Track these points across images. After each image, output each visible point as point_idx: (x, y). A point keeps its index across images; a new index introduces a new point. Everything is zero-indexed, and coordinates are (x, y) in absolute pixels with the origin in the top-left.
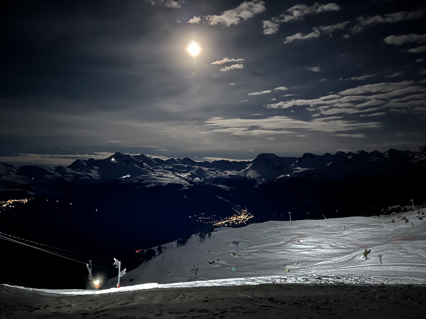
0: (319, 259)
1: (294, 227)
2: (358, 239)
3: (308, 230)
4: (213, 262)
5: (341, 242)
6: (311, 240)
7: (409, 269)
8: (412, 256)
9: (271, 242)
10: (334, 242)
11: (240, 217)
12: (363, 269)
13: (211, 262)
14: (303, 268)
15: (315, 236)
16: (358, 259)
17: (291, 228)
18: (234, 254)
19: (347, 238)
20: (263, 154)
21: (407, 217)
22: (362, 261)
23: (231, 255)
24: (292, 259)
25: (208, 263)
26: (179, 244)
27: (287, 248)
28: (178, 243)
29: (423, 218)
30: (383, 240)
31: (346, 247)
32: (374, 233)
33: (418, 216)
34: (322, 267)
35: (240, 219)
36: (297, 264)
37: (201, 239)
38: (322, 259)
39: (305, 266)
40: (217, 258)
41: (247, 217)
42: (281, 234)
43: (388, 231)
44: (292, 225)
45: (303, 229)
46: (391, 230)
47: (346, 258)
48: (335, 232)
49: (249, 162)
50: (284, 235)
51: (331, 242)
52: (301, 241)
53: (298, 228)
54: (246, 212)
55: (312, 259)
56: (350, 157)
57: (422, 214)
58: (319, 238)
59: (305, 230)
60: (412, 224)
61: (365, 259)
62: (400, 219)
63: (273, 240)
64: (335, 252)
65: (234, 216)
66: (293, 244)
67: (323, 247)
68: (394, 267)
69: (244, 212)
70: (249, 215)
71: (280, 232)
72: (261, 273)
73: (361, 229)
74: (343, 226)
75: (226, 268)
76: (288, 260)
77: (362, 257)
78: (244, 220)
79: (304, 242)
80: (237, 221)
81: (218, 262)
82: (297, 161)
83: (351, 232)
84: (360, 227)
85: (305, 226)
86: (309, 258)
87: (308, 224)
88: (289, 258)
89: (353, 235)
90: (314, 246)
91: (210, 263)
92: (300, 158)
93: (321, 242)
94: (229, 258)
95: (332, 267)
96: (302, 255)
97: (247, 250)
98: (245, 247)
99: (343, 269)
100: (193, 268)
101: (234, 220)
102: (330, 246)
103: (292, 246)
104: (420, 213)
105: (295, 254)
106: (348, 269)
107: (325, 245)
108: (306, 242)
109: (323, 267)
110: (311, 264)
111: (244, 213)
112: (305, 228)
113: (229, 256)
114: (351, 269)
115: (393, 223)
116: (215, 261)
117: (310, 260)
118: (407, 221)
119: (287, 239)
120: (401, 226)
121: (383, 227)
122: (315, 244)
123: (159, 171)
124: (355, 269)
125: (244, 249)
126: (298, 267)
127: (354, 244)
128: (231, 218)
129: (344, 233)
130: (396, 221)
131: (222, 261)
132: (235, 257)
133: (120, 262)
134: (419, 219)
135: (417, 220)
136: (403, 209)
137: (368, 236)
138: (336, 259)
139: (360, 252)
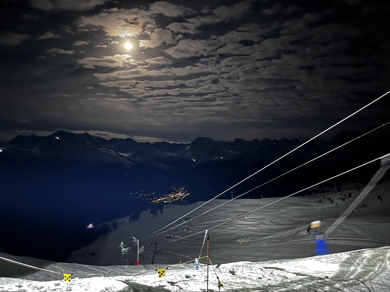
0: (264, 234)
1: (237, 205)
2: (293, 216)
3: (250, 208)
4: (170, 237)
5: (280, 219)
6: (254, 217)
7: (347, 243)
8: (348, 232)
9: (218, 218)
10: (274, 219)
11: (177, 194)
12: (308, 242)
13: (168, 236)
14: (253, 242)
15: (257, 213)
16: (302, 234)
17: (235, 206)
18: (188, 230)
19: (284, 215)
20: (200, 137)
21: (332, 198)
22: (306, 235)
23: (185, 230)
24: (240, 233)
25: (165, 238)
26: (131, 220)
27: (235, 224)
28: (130, 218)
29: (345, 199)
30: (314, 217)
31: (284, 223)
32: (306, 211)
33: (341, 198)
34: (270, 241)
35: (177, 196)
36: (247, 238)
37: (153, 216)
38: (267, 234)
39: (254, 239)
40: (173, 233)
41: (184, 195)
42: (227, 212)
43: (317, 210)
44: (235, 204)
45: (246, 207)
46: (320, 208)
47: (290, 233)
48: (274, 210)
49: (187, 145)
50: (229, 212)
51: (271, 219)
52: (246, 218)
53: (241, 206)
54: (183, 189)
55: (258, 234)
56: (275, 144)
57: (344, 196)
58: (260, 215)
59: (248, 208)
60: (337, 204)
61: (308, 234)
62: (326, 199)
63: (220, 217)
64: (276, 227)
65: (172, 194)
66: (239, 220)
67: (265, 223)
68: (334, 241)
69: (181, 189)
70: (186, 193)
71: (226, 209)
72: (216, 246)
73: (295, 207)
74: (279, 205)
75: (183, 242)
76: (238, 235)
77: (305, 233)
78: (181, 197)
79: (248, 219)
80: (175, 198)
81: (174, 236)
82: (230, 145)
83: (287, 211)
84: (294, 206)
85: (247, 204)
86: (255, 233)
87: (249, 203)
88: (238, 233)
89: (288, 213)
90: (258, 222)
91: (167, 238)
92: (232, 142)
93: (262, 219)
94: (184, 233)
95: (279, 241)
96: (248, 230)
97: (199, 225)
98: (197, 223)
99: (291, 243)
100: (152, 242)
101: (172, 197)
102: (271, 222)
103: (239, 222)
104: (343, 194)
105: (242, 230)
106: (295, 243)
107: (266, 221)
108: (250, 218)
109: (272, 241)
110: (259, 238)
111: (181, 191)
112: (247, 206)
113: (184, 231)
114: (298, 242)
115: (320, 203)
116: (171, 236)
117: (256, 234)
118: (332, 202)
119: (233, 216)
120: (327, 206)
121: (313, 206)
122: (259, 220)
123: (102, 149)
124: (301, 242)
125: (196, 225)
126: (248, 241)
127: (291, 221)
128: (170, 195)
129: (281, 211)
130: (322, 201)
131: (178, 236)
132: (190, 232)
133: (138, 241)
134: (341, 200)
135: (340, 201)
136: (321, 190)
137: (301, 213)
138: (280, 234)
139: (301, 228)
